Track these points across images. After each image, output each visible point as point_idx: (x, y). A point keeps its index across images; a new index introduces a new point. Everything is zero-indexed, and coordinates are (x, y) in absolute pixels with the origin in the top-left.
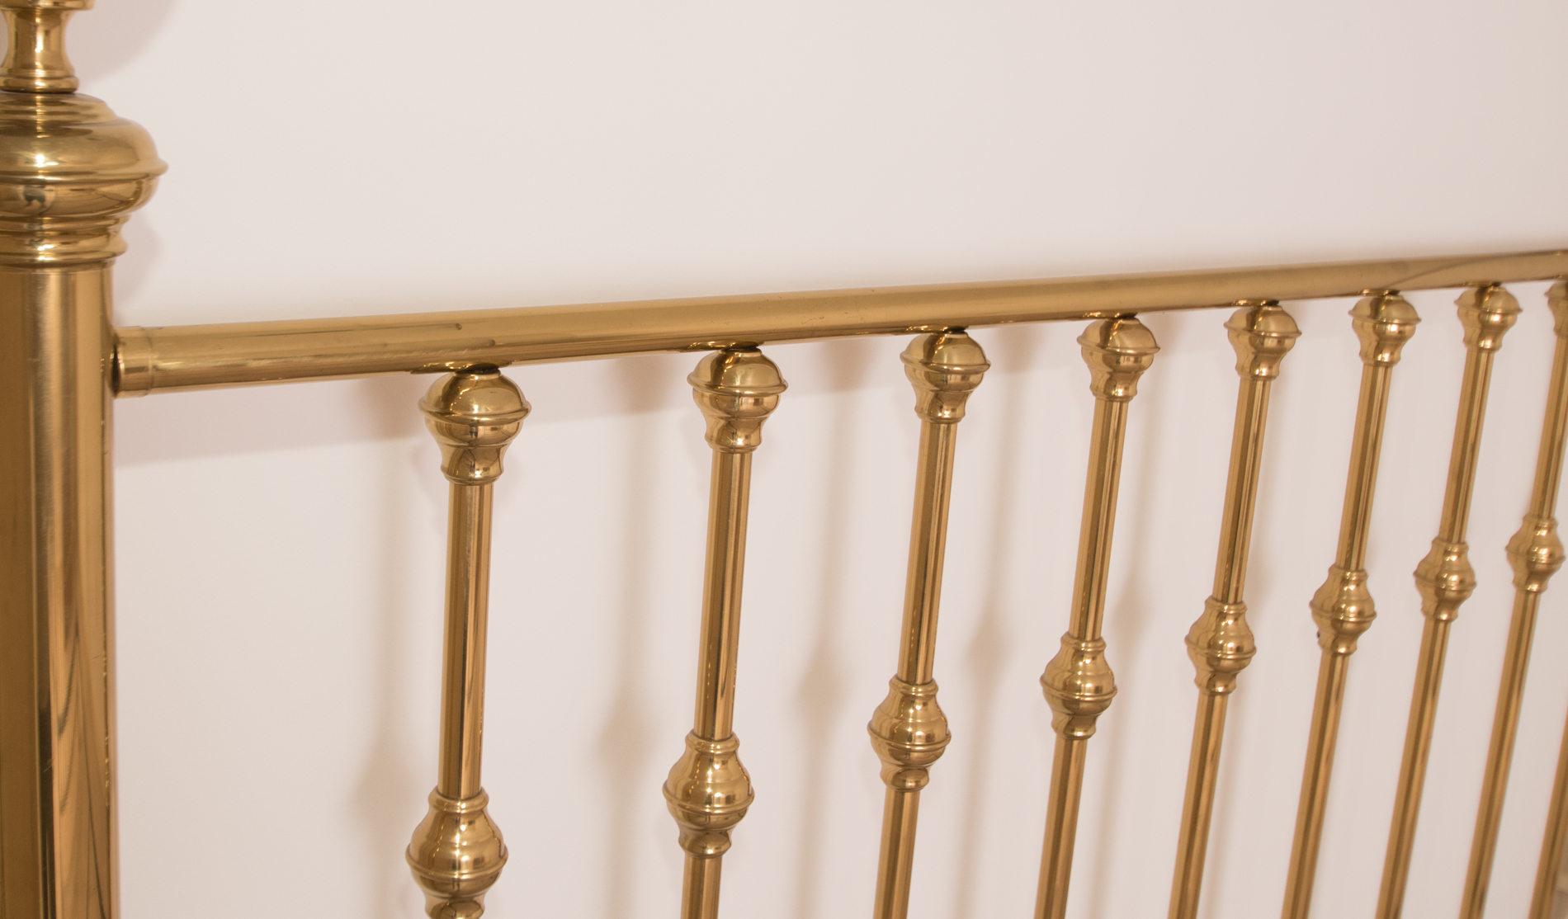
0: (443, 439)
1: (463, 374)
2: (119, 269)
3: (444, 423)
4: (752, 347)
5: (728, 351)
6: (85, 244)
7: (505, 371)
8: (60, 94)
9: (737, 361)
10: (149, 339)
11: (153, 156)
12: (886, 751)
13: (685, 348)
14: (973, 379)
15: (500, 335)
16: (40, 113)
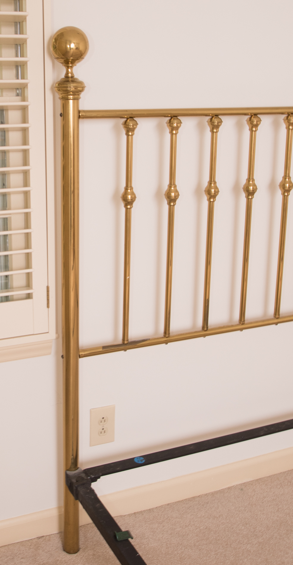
0: (125, 129)
1: (127, 119)
2: (80, 101)
3: (125, 126)
4: (176, 117)
5: (172, 118)
6: (76, 96)
7: (134, 119)
8: (72, 77)
9: (174, 119)
10: (84, 111)
11: (84, 85)
12: (207, 193)
13: (165, 116)
14: (219, 124)
15: (134, 113)
16: (70, 79)
